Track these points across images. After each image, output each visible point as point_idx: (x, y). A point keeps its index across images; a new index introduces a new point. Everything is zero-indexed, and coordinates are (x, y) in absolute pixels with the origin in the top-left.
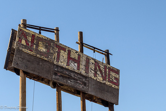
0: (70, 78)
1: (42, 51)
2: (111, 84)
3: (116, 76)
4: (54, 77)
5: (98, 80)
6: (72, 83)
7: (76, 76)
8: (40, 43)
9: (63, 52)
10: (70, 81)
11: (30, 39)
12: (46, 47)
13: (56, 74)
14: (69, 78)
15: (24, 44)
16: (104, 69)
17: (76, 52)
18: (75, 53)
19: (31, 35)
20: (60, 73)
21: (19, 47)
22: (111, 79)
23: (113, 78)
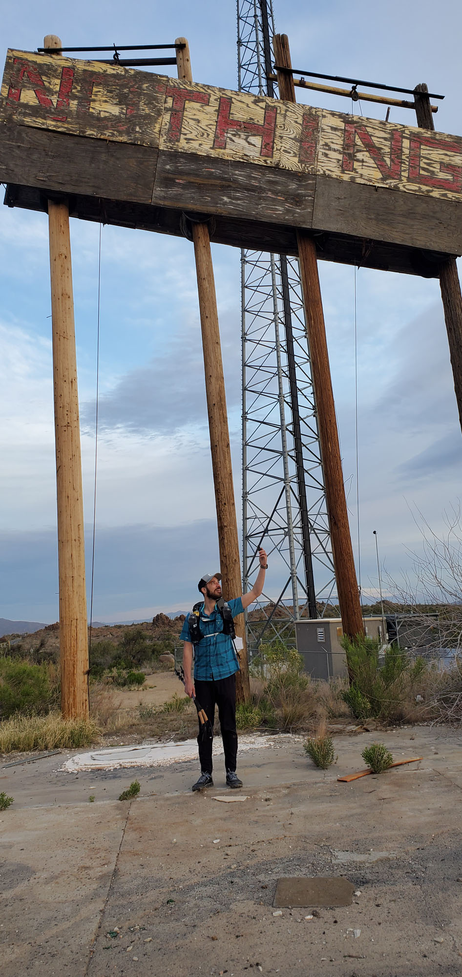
0: (229, 186)
1: (107, 115)
2: (424, 188)
3: (447, 158)
4: (163, 194)
5: (359, 180)
6: (239, 202)
7: (255, 178)
8: (95, 89)
9: (197, 105)
10: (229, 197)
11: (55, 84)
12: (122, 100)
13: (168, 182)
14: (227, 186)
15: (31, 103)
16: (388, 143)
17: (255, 102)
18: (252, 106)
19: (60, 70)
20: (185, 178)
21: (11, 115)
22: (422, 172)
23: (438, 166)
